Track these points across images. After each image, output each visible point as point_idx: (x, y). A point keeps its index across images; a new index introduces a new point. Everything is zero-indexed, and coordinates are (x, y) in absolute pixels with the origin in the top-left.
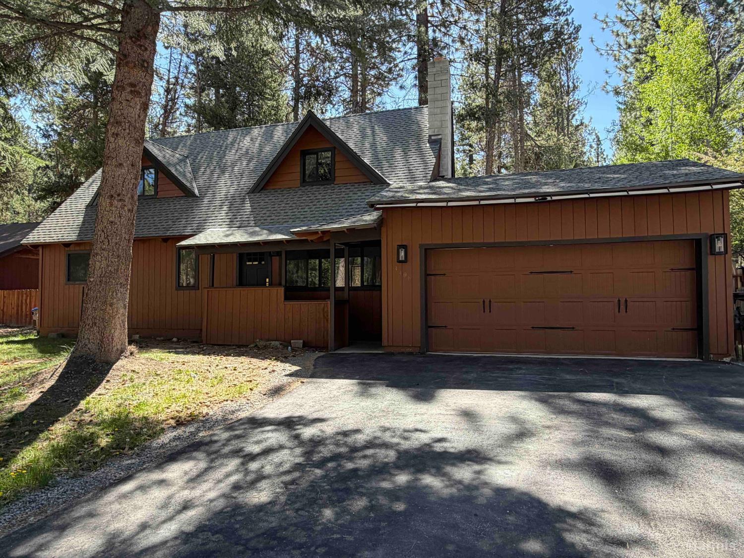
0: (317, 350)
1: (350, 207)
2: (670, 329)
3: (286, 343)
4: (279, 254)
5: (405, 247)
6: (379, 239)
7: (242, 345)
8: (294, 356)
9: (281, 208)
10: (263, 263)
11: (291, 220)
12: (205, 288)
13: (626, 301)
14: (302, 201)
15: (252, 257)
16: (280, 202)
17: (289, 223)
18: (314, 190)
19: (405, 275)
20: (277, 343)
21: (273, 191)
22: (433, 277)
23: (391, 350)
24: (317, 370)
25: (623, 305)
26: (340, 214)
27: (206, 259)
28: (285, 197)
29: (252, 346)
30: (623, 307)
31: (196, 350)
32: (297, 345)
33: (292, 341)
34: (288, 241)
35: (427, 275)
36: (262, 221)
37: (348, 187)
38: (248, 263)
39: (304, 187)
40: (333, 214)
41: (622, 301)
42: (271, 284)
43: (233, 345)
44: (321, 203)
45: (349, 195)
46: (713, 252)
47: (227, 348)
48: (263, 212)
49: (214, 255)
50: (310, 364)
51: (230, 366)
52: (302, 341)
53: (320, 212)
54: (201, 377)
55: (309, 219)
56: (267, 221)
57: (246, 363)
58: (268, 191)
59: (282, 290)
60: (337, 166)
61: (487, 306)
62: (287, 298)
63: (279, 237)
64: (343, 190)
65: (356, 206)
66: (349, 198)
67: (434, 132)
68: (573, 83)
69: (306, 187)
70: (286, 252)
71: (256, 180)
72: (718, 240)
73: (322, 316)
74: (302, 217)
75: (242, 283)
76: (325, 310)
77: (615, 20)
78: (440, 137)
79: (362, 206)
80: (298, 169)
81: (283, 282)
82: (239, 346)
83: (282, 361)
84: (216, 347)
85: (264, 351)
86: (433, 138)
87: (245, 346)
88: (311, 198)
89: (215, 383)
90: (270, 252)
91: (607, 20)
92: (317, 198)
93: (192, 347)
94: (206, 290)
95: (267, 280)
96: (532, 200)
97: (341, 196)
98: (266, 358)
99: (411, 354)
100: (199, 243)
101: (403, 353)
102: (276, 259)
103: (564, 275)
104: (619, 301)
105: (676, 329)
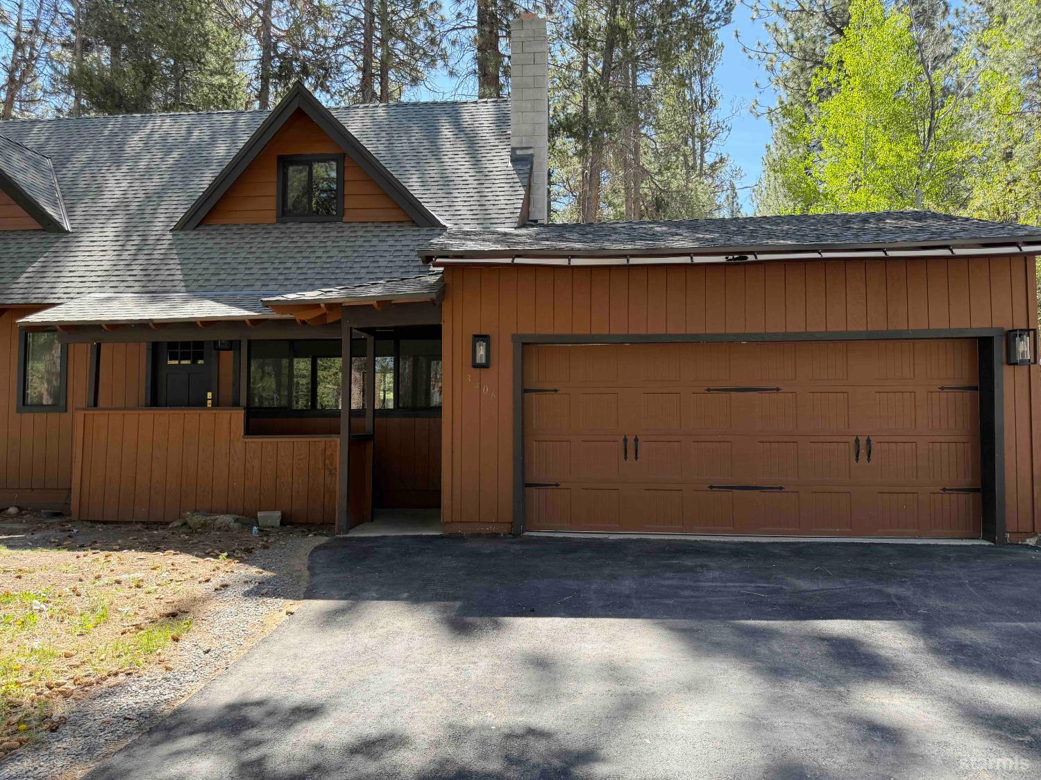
0: (310, 531)
1: (376, 265)
2: (938, 489)
3: (247, 518)
4: (233, 345)
5: (484, 338)
6: (436, 322)
7: (155, 523)
8: (265, 547)
9: (239, 261)
10: (200, 362)
11: (259, 283)
12: (78, 409)
13: (869, 441)
14: (281, 249)
15: (176, 349)
16: (238, 248)
17: (254, 288)
18: (304, 230)
19: (486, 390)
20: (228, 519)
21: (224, 228)
22: (534, 395)
23: (458, 529)
24: (316, 579)
25: (863, 448)
26: (356, 276)
27: (82, 353)
28: (247, 240)
29: (175, 524)
30: (863, 451)
31: (54, 534)
32: (269, 522)
33: (259, 514)
34: (255, 322)
35: (524, 391)
36: (201, 283)
37: (369, 229)
38: (170, 362)
39: (285, 223)
40: (342, 276)
41: (863, 442)
42: (217, 403)
43: (137, 523)
44: (317, 255)
45: (372, 244)
46: (1011, 361)
47: (124, 529)
48: (203, 266)
49: (99, 345)
50: (300, 563)
51: (126, 576)
52: (278, 514)
53: (316, 270)
54: (57, 609)
55: (295, 282)
56: (211, 283)
57: (164, 568)
58: (211, 228)
59: (239, 416)
60: (349, 189)
61: (630, 448)
62: (249, 431)
63: (237, 312)
64: (360, 233)
65: (385, 264)
66: (372, 249)
67: (521, 142)
68: (709, 96)
69: (289, 225)
70: (250, 342)
71: (189, 206)
72: (1021, 340)
73: (321, 465)
74: (282, 277)
75: (155, 400)
76: (328, 453)
77: (770, 7)
78: (530, 152)
79: (397, 264)
80: (272, 190)
81: (243, 401)
82: (149, 525)
83: (242, 560)
84: (99, 527)
85: (202, 538)
86: (519, 152)
87: (161, 523)
88: (299, 244)
89: (90, 626)
90: (215, 342)
91: (759, 6)
92: (311, 244)
93: (48, 527)
94: (79, 416)
95: (209, 395)
96: (722, 259)
97: (357, 243)
98: (208, 555)
99: (495, 536)
100: (66, 319)
101: (479, 535)
102: (227, 357)
103: (766, 395)
104: (857, 441)
105: (948, 490)
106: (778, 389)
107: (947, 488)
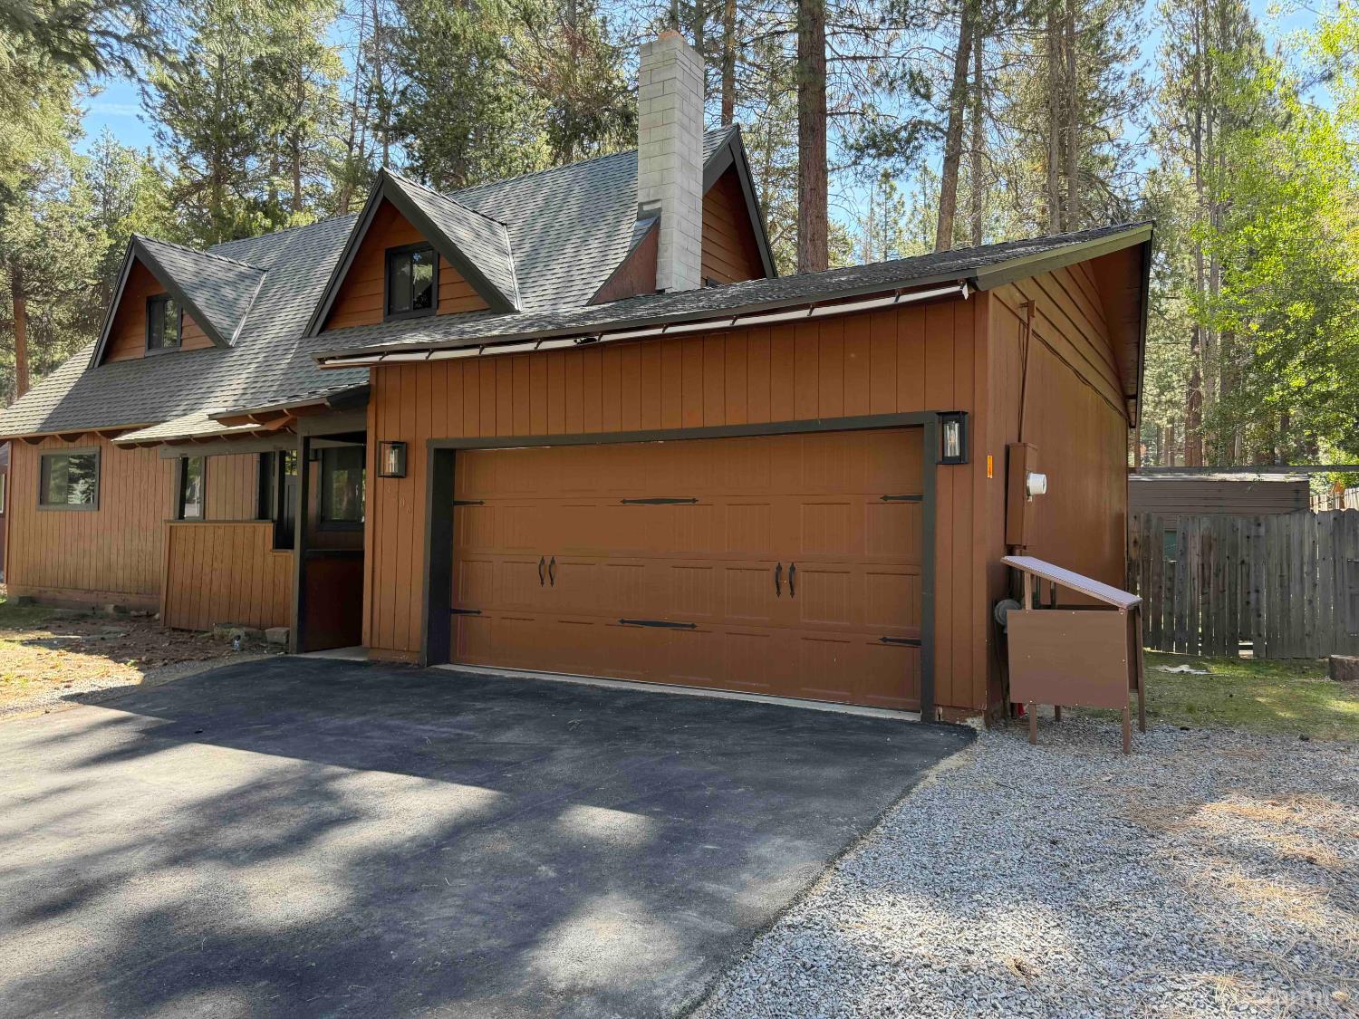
2: (877, 639)
6: (363, 429)
13: (793, 569)
19: (403, 502)
21: (340, 332)
22: (463, 508)
23: (378, 656)
25: (785, 579)
29: (209, 634)
30: (785, 583)
32: (275, 638)
35: (453, 503)
39: (390, 322)
58: (332, 332)
59: (270, 529)
60: (443, 277)
61: (547, 570)
67: (648, 195)
69: (392, 324)
72: (950, 429)
78: (657, 206)
80: (381, 287)
86: (646, 208)
94: (167, 527)
96: (569, 343)
99: (403, 666)
101: (392, 664)
104: (779, 568)
105: (890, 640)
106: (694, 501)
107: (888, 637)
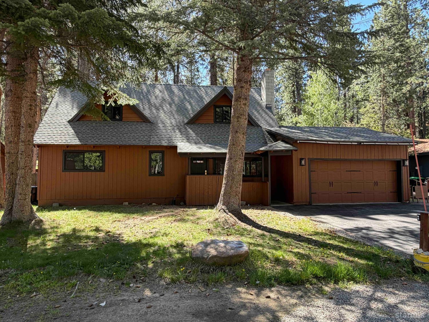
5: (304, 159)
9: (212, 134)
11: (223, 141)
13: (377, 182)
14: (221, 132)
19: (303, 171)
21: (200, 124)
35: (310, 171)
42: (208, 174)
46: (404, 165)
61: (331, 184)
67: (268, 103)
69: (218, 124)
72: (406, 161)
80: (212, 114)
88: (225, 130)
95: (206, 171)
96: (356, 143)
99: (306, 205)
101: (302, 205)
102: (211, 161)
103: (357, 172)
105: (391, 192)
106: (360, 171)
